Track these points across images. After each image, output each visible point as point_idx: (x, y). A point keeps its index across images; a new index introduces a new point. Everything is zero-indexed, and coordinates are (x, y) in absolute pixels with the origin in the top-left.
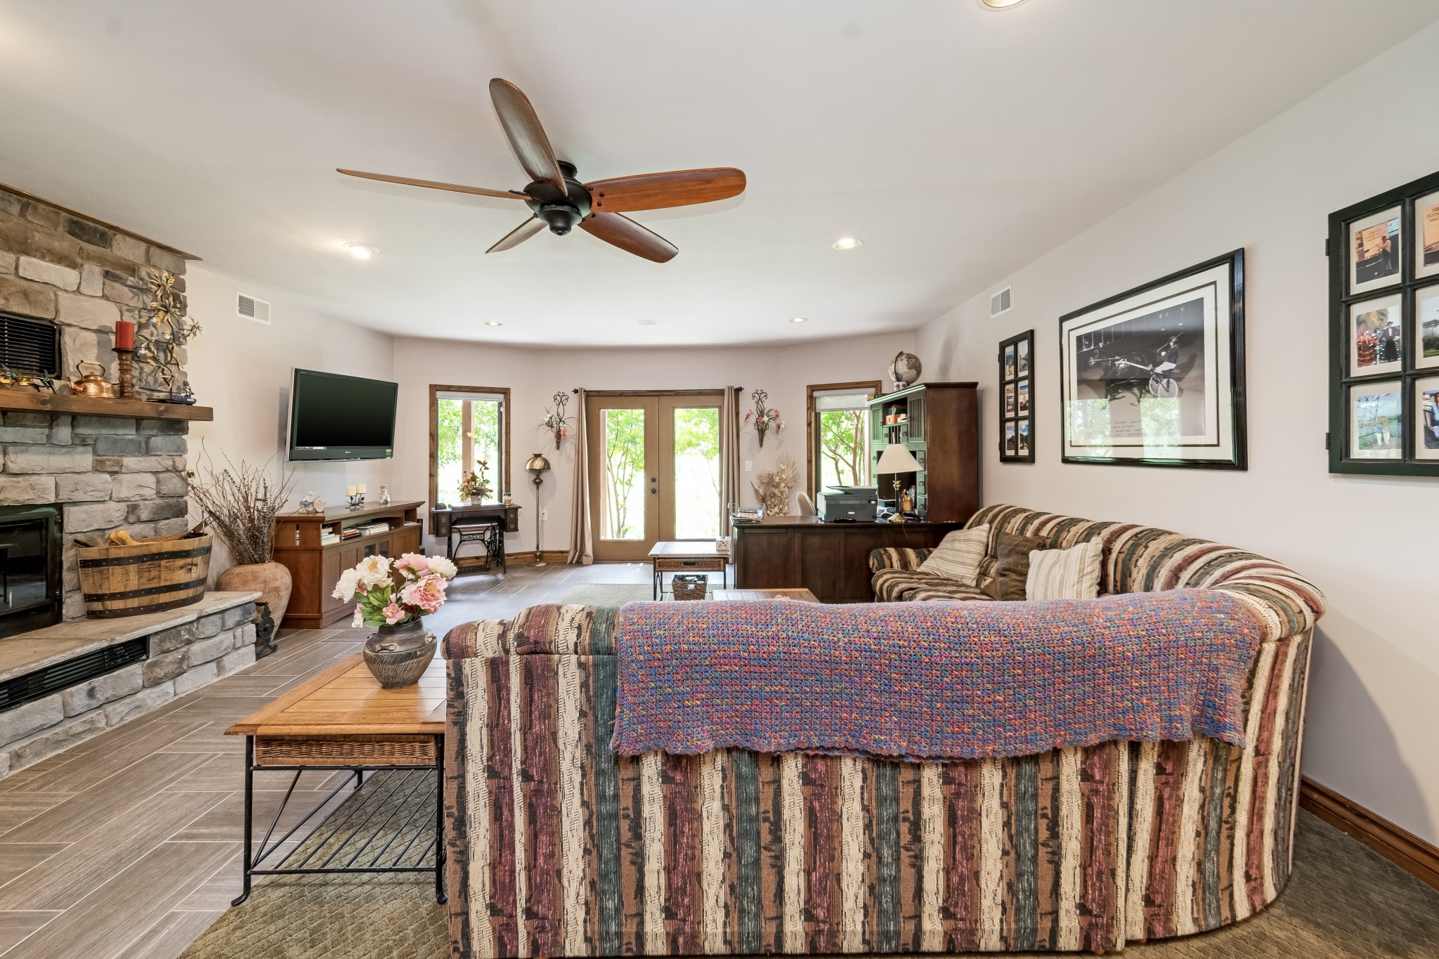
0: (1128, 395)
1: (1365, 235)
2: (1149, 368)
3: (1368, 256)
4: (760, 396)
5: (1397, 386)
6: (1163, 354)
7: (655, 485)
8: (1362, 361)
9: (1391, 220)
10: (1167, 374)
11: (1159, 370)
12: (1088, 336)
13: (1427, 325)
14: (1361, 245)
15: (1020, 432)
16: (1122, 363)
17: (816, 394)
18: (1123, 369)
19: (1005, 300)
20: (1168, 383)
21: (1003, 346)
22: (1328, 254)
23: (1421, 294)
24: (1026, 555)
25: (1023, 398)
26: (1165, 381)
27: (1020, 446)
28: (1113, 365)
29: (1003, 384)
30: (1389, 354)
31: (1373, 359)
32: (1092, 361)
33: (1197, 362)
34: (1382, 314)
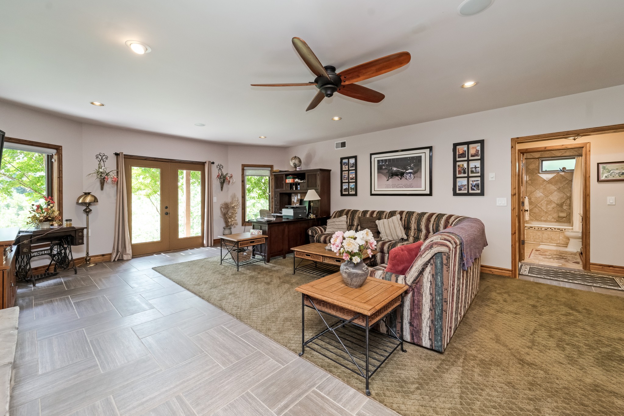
0: (397, 177)
1: (460, 149)
2: (404, 171)
3: (460, 153)
4: (220, 167)
5: (466, 179)
6: (409, 168)
7: (167, 210)
8: (459, 174)
9: (465, 148)
10: (409, 173)
11: (407, 171)
12: (382, 160)
13: (471, 168)
14: (459, 151)
15: (350, 186)
16: (395, 169)
17: (245, 168)
18: (395, 171)
19: (343, 145)
20: (410, 175)
21: (342, 159)
22: (453, 151)
23: (470, 162)
24: (375, 222)
25: (352, 175)
26: (409, 175)
27: (350, 191)
28: (392, 168)
29: (342, 171)
30: (464, 173)
31: (461, 174)
32: (384, 167)
33: (419, 170)
34: (463, 165)
